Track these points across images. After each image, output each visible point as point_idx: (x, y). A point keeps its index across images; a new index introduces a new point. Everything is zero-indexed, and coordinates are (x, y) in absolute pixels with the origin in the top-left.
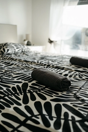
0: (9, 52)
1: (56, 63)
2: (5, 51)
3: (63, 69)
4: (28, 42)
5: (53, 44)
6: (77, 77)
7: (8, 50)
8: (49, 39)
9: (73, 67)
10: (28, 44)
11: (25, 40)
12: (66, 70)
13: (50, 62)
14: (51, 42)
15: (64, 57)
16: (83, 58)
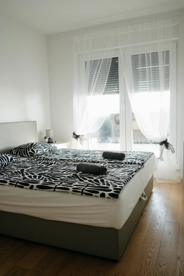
0: (39, 152)
1: (90, 159)
2: (34, 152)
3: (98, 162)
4: (49, 139)
5: (79, 139)
6: (111, 166)
7: (37, 151)
8: (74, 134)
9: (106, 161)
10: (50, 142)
11: (46, 138)
12: (101, 163)
13: (85, 158)
14: (77, 137)
15: (96, 152)
16: (114, 152)
